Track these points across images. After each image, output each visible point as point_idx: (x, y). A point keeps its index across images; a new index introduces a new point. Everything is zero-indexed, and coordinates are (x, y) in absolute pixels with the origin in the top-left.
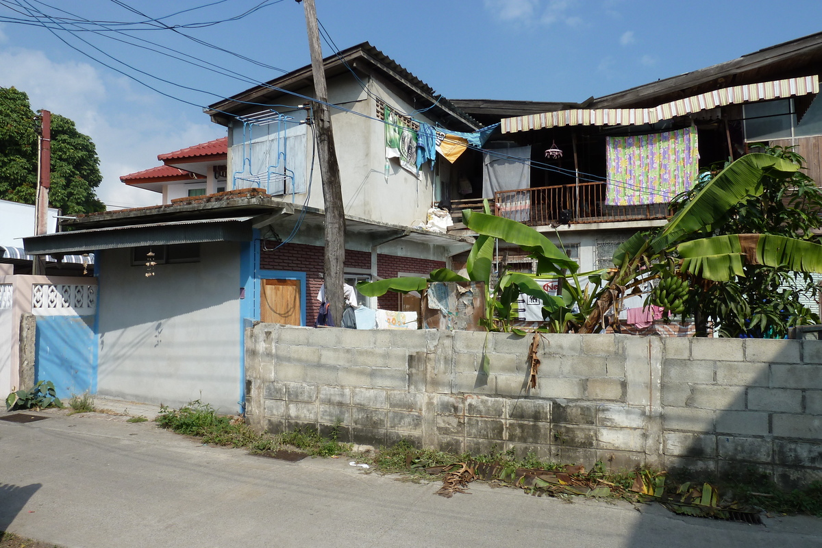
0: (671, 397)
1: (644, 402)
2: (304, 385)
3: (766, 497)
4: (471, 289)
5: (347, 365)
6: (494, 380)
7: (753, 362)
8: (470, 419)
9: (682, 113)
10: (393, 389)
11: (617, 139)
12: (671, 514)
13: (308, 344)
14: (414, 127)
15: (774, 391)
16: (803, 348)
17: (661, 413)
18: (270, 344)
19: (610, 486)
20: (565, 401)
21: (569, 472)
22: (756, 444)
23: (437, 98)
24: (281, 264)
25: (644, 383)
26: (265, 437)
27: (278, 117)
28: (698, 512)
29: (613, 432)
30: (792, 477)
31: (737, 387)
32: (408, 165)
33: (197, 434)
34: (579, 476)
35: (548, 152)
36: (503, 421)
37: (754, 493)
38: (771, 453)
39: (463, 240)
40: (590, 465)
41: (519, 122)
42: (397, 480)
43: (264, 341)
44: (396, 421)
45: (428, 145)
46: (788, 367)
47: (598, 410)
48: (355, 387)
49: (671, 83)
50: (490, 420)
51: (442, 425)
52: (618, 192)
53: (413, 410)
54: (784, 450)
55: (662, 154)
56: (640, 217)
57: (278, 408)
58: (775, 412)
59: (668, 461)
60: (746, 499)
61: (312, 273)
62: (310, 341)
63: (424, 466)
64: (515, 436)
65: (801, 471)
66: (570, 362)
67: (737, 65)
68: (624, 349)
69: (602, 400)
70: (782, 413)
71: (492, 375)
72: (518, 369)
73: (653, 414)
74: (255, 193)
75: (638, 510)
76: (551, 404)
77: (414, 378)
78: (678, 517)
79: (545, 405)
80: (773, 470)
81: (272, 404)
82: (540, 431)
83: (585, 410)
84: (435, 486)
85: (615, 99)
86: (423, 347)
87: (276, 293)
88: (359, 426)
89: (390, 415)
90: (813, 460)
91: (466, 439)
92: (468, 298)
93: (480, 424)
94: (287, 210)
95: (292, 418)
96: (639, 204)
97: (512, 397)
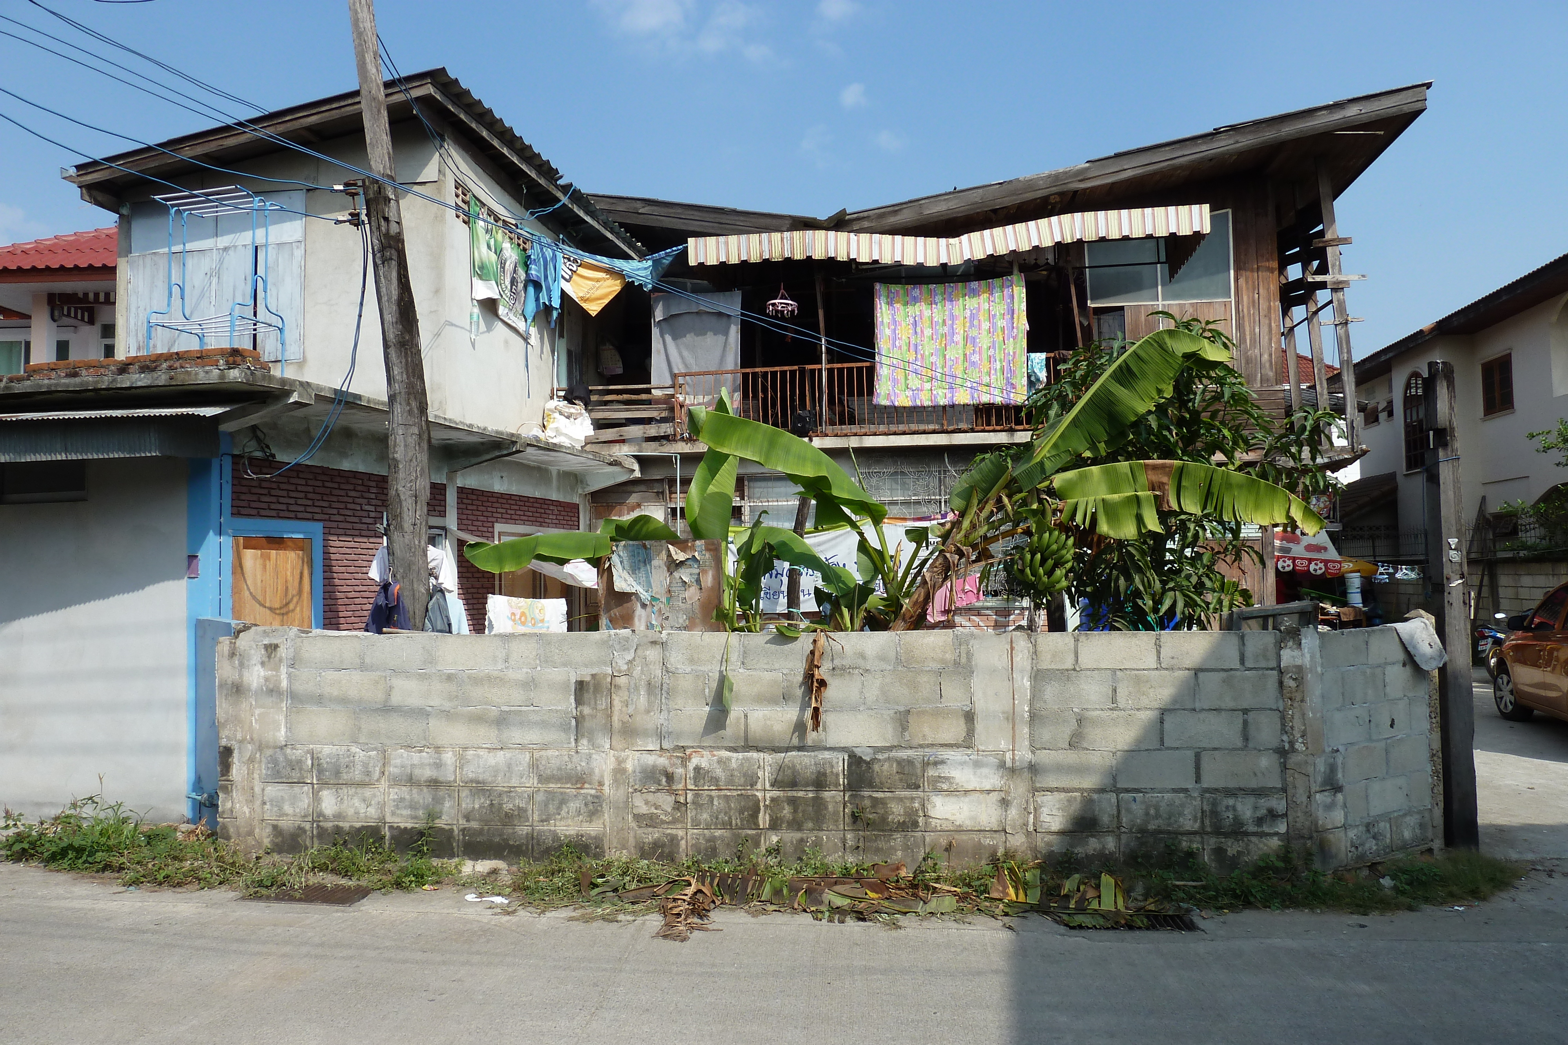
0: (1046, 734)
1: (1003, 745)
2: (354, 749)
3: (1195, 887)
4: (696, 554)
5: (447, 705)
6: (743, 720)
7: (1171, 669)
8: (697, 796)
9: (1002, 251)
10: (545, 747)
11: (894, 288)
12: (1062, 929)
13: (363, 667)
14: (521, 242)
15: (1202, 715)
16: (1244, 644)
17: (1031, 762)
18: (277, 669)
19: (955, 894)
20: (870, 751)
21: (880, 875)
22: (1177, 802)
23: (566, 189)
24: (273, 506)
25: (1003, 713)
26: (266, 860)
27: (251, 202)
28: (1101, 921)
29: (953, 799)
30: (1230, 852)
31: (1148, 712)
32: (511, 315)
33: (107, 867)
34: (898, 881)
35: (773, 305)
36: (759, 795)
37: (1178, 883)
38: (1199, 815)
39: (616, 463)
40: (914, 860)
41: (722, 247)
42: (571, 919)
43: (263, 664)
44: (552, 808)
45: (546, 277)
46: (1223, 675)
47: (926, 764)
48: (465, 749)
49: (976, 197)
50: (735, 793)
51: (644, 809)
52: (895, 381)
53: (586, 786)
54: (1219, 809)
55: (968, 320)
56: (931, 427)
57: (294, 800)
58: (1205, 749)
59: (1041, 842)
60: (1166, 894)
61: (334, 525)
62: (368, 660)
63: (615, 890)
64: (781, 819)
65: (1243, 841)
66: (878, 682)
67: (1081, 175)
68: (969, 656)
69: (932, 745)
70: (1215, 749)
71: (735, 712)
72: (786, 697)
73: (1018, 764)
74: (239, 359)
75: (1010, 928)
76: (846, 758)
77: (587, 724)
78: (1073, 932)
79: (835, 761)
80: (1202, 843)
81: (280, 794)
82: (826, 808)
83: (905, 765)
84: (647, 923)
85: (881, 216)
86: (605, 664)
87: (265, 566)
88: (474, 825)
89: (540, 797)
90: (1260, 821)
91: (690, 832)
92: (689, 571)
93: (716, 803)
94: (300, 396)
95: (326, 819)
96: (930, 404)
97: (775, 750)
